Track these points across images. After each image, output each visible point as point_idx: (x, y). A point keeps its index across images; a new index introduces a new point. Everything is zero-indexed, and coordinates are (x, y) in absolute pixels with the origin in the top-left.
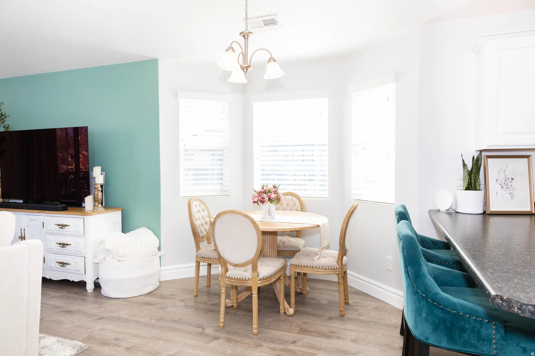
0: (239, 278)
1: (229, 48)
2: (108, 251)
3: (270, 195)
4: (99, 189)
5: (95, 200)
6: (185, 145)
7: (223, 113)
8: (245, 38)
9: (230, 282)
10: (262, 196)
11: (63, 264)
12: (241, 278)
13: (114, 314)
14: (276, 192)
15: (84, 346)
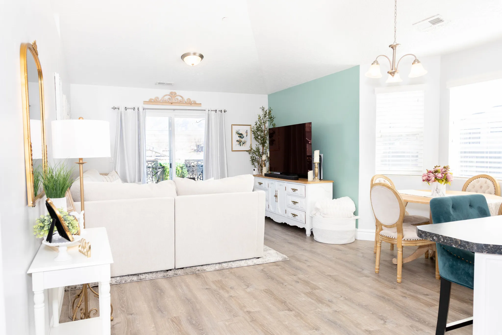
0: (387, 236)
1: (374, 62)
2: (317, 209)
3: (437, 175)
4: (316, 166)
5: (314, 173)
6: (380, 132)
7: (418, 101)
8: (393, 49)
9: (382, 239)
10: (429, 175)
11: (294, 215)
12: (389, 237)
13: (313, 250)
14: (444, 173)
15: (287, 258)
